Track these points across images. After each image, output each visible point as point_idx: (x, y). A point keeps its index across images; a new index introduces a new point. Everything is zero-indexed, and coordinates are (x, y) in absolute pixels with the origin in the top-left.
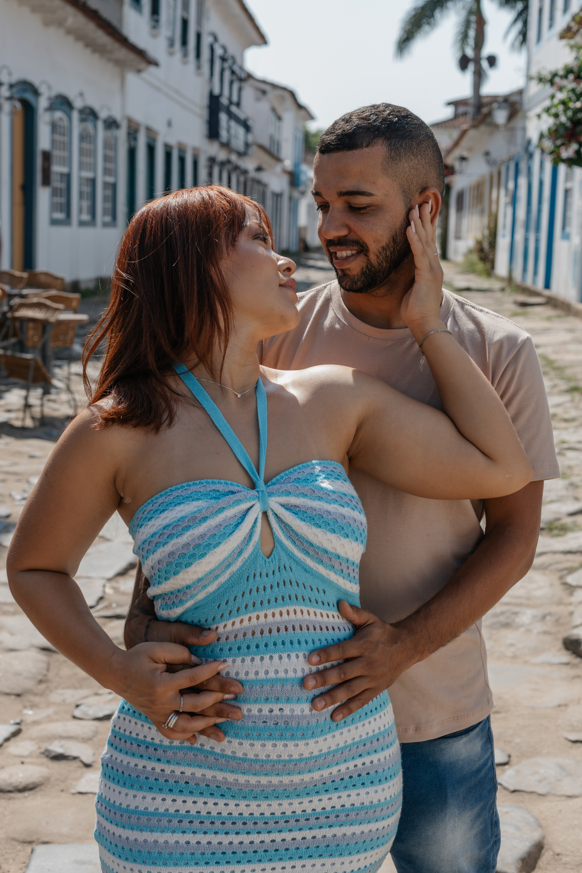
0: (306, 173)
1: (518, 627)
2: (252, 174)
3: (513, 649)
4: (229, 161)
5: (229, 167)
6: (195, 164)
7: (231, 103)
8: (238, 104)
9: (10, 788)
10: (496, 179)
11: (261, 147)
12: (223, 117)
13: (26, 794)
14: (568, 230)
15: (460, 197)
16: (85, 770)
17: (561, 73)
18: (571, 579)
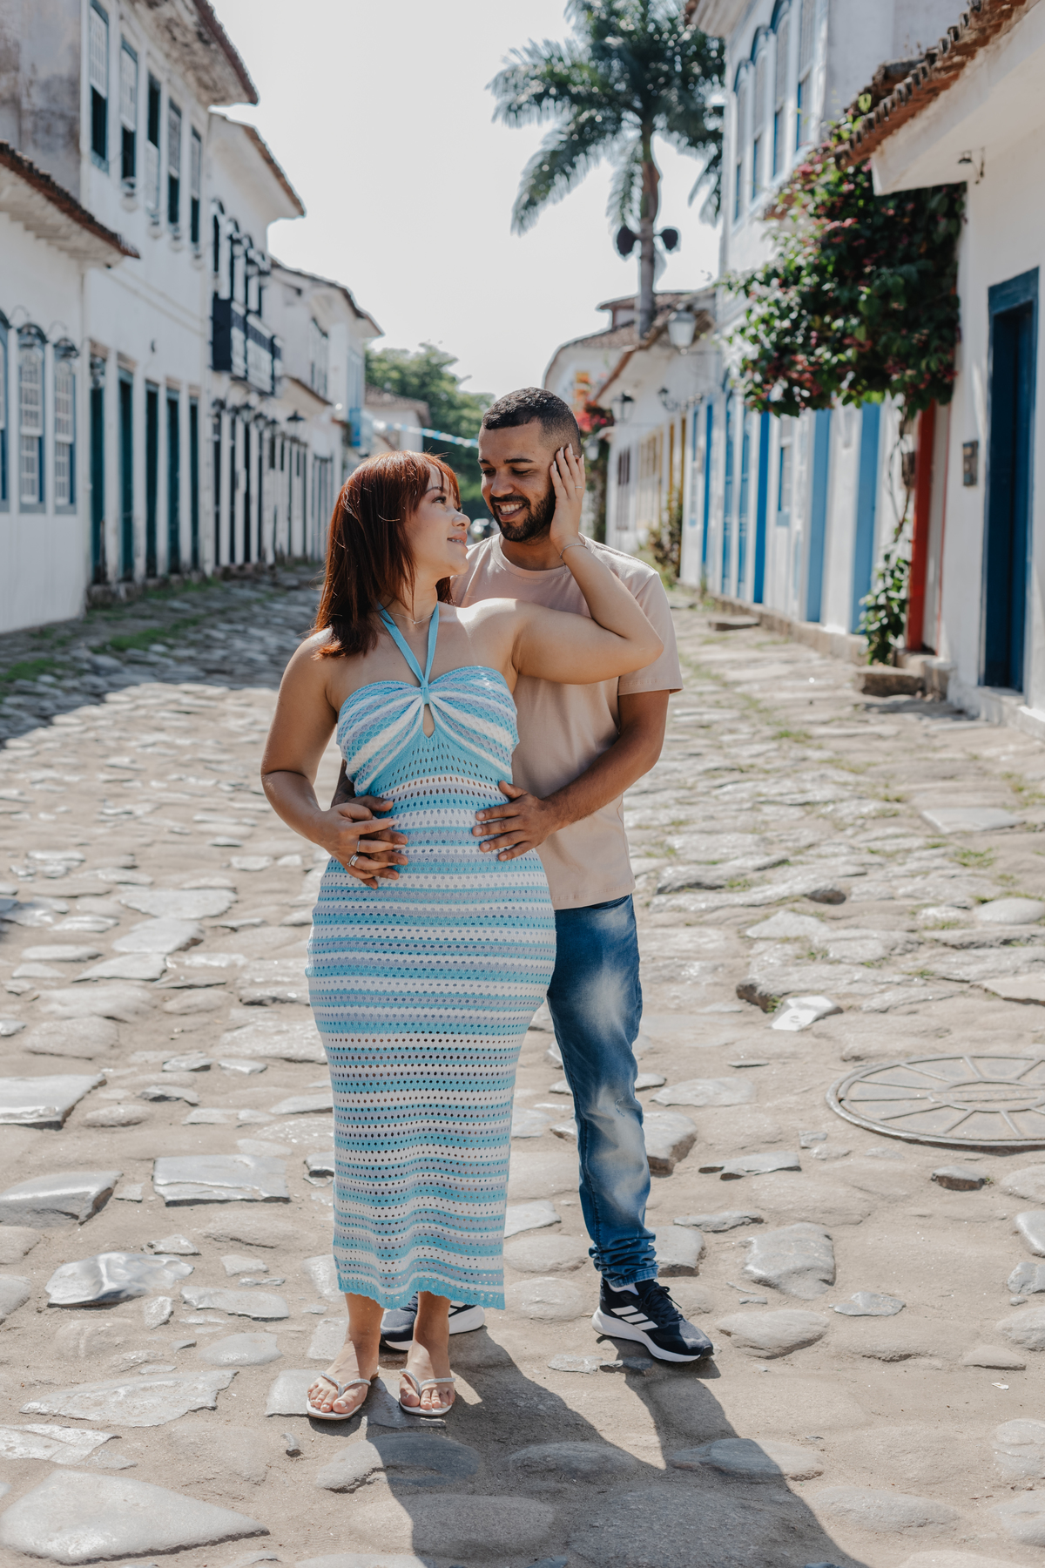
0: (369, 423)
1: (683, 981)
2: (285, 426)
3: (677, 1001)
4: (247, 407)
5: (246, 415)
6: (194, 410)
7: (248, 312)
8: (259, 313)
9: (111, 1123)
10: (679, 432)
11: (297, 382)
12: (237, 335)
13: (131, 1128)
14: (786, 509)
15: (625, 460)
16: (191, 1108)
17: (760, 276)
18: (749, 932)
